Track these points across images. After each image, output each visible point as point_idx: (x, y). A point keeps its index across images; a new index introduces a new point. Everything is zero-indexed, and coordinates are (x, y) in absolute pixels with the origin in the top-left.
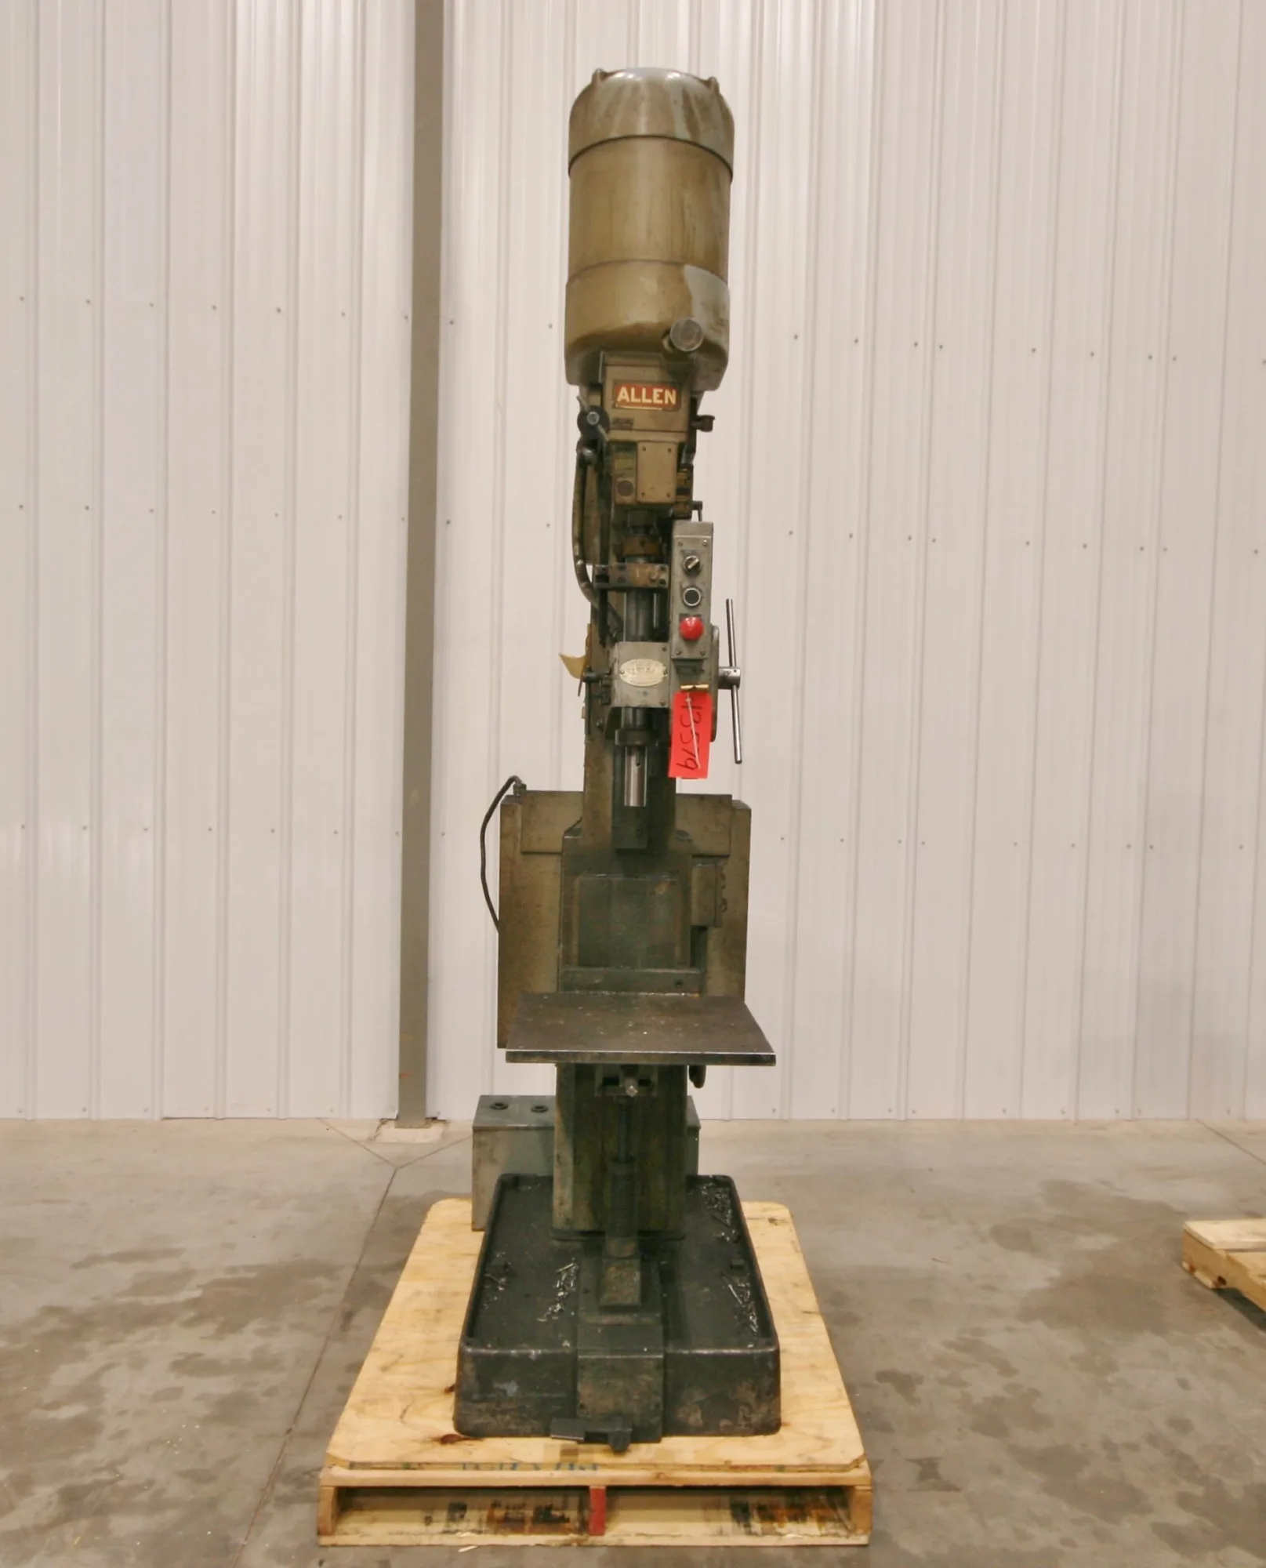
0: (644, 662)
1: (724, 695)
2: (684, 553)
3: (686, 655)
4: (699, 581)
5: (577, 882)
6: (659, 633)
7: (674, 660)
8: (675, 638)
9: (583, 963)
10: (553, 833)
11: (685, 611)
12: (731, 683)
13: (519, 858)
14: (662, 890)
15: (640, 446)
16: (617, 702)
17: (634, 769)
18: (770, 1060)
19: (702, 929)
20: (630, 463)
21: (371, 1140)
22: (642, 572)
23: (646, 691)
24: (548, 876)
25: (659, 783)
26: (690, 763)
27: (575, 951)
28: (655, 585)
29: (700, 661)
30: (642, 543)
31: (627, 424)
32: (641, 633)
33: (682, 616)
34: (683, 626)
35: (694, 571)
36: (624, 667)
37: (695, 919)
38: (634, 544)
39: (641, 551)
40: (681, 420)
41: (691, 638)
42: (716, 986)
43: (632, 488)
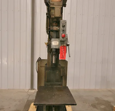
0: (56, 42)
2: (62, 24)
3: (62, 40)
4: (64, 28)
5: (47, 71)
6: (58, 37)
7: (60, 41)
8: (61, 37)
9: (47, 82)
10: (44, 64)
11: (62, 33)
12: (68, 45)
13: (40, 67)
14: (57, 72)
15: (55, 8)
16: (52, 48)
17: (54, 58)
18: (76, 105)
19: (62, 77)
20: (54, 11)
22: (55, 28)
23: (56, 46)
24: (43, 69)
25: (57, 59)
26: (63, 57)
27: (46, 80)
28: (57, 30)
29: (64, 41)
30: (55, 24)
31: (53, 4)
32: (55, 37)
33: (62, 34)
34: (62, 35)
35: (64, 26)
36: (53, 42)
37: (61, 75)
38: (54, 24)
39: (55, 25)
40: (61, 4)
41: (63, 37)
42: (63, 85)
43: (54, 15)
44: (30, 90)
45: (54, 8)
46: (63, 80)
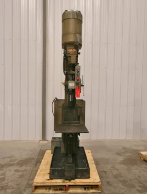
0: (72, 83)
1: (82, 87)
2: (77, 70)
5: (64, 110)
6: (74, 80)
7: (76, 83)
8: (76, 80)
10: (61, 104)
12: (83, 86)
13: (57, 108)
14: (74, 111)
16: (69, 88)
17: (71, 96)
18: (88, 132)
20: (70, 58)
21: (39, 143)
22: (72, 72)
23: (72, 87)
24: (60, 110)
25: (74, 98)
26: (78, 96)
27: (64, 119)
28: (73, 74)
29: (79, 83)
31: (70, 54)
32: (72, 79)
33: (77, 77)
35: (78, 72)
36: (69, 84)
37: (79, 115)
38: (70, 69)
40: (76, 53)
41: (78, 80)
42: (81, 123)
43: (70, 62)
44: (41, 141)
45: (70, 56)
46: (81, 121)
